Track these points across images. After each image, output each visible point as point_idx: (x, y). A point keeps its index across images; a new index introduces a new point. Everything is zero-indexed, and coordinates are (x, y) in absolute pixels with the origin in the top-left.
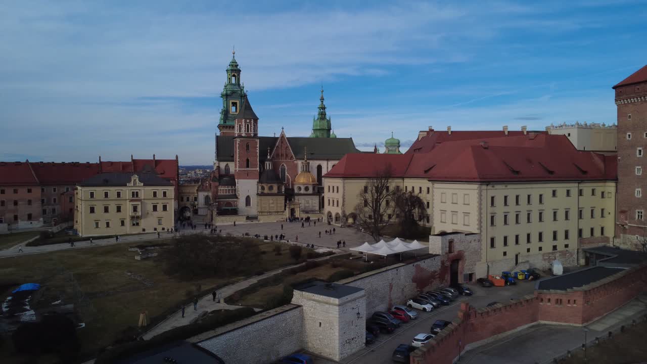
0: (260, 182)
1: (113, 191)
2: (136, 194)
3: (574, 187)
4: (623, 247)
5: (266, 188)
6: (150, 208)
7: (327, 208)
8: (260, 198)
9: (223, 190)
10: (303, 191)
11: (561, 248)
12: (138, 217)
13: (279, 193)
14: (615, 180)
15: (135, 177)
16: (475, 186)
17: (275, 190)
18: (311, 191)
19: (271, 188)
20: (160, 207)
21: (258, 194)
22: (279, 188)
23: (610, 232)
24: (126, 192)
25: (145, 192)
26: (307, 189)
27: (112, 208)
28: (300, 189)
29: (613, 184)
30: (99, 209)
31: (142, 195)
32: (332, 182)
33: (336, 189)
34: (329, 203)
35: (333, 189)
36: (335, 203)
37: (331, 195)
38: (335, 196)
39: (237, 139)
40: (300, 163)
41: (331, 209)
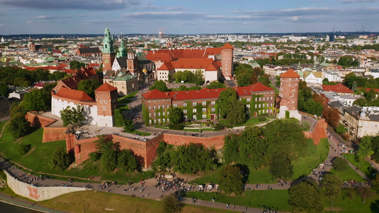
7: (159, 79)
12: (134, 88)
13: (142, 76)
14: (222, 67)
20: (136, 84)
21: (138, 77)
24: (131, 80)
27: (130, 86)
30: (128, 87)
31: (134, 81)
32: (162, 72)
33: (164, 73)
34: (161, 77)
35: (163, 73)
36: (164, 77)
37: (162, 75)
38: (164, 75)
39: (127, 60)
40: (140, 65)
41: (162, 79)
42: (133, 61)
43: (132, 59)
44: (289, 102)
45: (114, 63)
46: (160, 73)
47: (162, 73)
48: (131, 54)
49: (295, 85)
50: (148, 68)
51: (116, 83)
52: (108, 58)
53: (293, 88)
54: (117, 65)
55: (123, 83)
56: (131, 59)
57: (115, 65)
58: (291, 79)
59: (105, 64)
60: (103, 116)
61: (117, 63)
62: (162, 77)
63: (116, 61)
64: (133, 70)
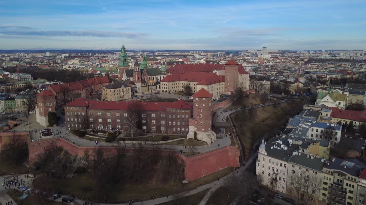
0: (142, 83)
1: (118, 89)
2: (123, 90)
3: (218, 84)
4: (226, 94)
5: (144, 85)
6: (126, 93)
7: (162, 89)
8: (142, 87)
9: (133, 86)
10: (152, 85)
11: (217, 95)
12: (124, 95)
13: (147, 86)
14: (225, 82)
15: (123, 86)
16: (206, 86)
17: (146, 85)
18: (154, 85)
19: (145, 85)
20: (128, 93)
21: (142, 86)
22: (147, 85)
23: (224, 91)
24: (121, 89)
25: (125, 89)
26: (153, 84)
27: (119, 94)
28: (151, 84)
29: (224, 82)
30: (116, 94)
31: (124, 90)
32: (164, 83)
33: (165, 85)
37: (164, 86)
39: (133, 72)
40: (149, 77)
41: (164, 89)
42: (136, 72)
44: (196, 122)
47: (164, 85)
49: (203, 105)
50: (158, 79)
51: (106, 90)
52: (121, 70)
53: (200, 108)
55: (111, 90)
58: (197, 98)
60: (41, 116)
61: (125, 74)
62: (164, 88)
64: (136, 80)
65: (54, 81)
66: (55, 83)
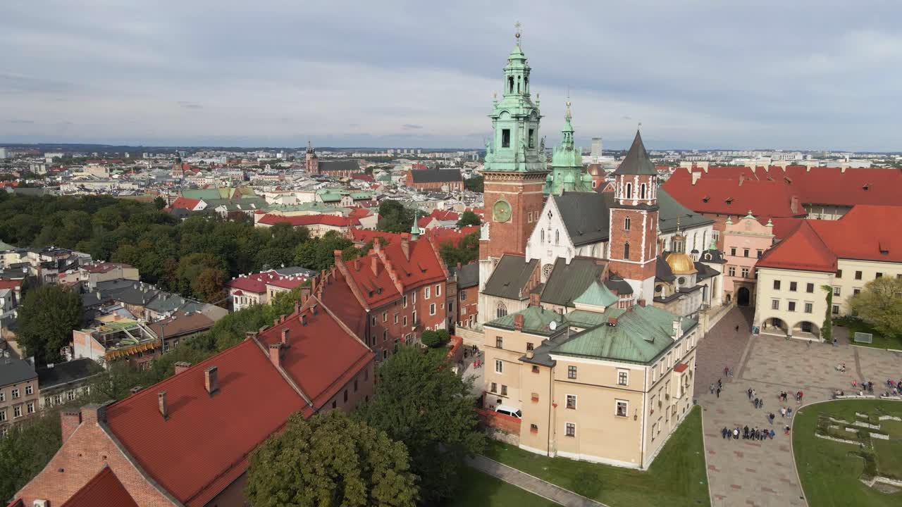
0: (656, 280)
7: (767, 313)
21: (658, 300)
27: (663, 393)
30: (656, 402)
33: (800, 286)
34: (776, 305)
35: (793, 287)
36: (800, 307)
37: (784, 295)
38: (801, 297)
39: (611, 210)
41: (783, 313)
42: (644, 213)
43: (642, 206)
45: (543, 222)
46: (777, 285)
47: (785, 286)
48: (636, 178)
52: (508, 197)
54: (558, 233)
55: (623, 376)
56: (635, 204)
57: (543, 232)
59: (491, 227)
61: (557, 223)
62: (784, 305)
63: (550, 215)
64: (642, 262)
65: (45, 252)
66: (49, 259)
